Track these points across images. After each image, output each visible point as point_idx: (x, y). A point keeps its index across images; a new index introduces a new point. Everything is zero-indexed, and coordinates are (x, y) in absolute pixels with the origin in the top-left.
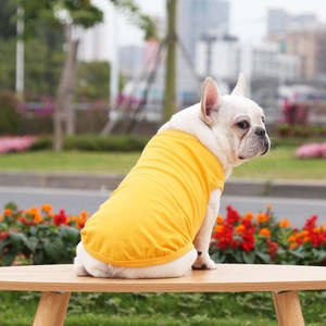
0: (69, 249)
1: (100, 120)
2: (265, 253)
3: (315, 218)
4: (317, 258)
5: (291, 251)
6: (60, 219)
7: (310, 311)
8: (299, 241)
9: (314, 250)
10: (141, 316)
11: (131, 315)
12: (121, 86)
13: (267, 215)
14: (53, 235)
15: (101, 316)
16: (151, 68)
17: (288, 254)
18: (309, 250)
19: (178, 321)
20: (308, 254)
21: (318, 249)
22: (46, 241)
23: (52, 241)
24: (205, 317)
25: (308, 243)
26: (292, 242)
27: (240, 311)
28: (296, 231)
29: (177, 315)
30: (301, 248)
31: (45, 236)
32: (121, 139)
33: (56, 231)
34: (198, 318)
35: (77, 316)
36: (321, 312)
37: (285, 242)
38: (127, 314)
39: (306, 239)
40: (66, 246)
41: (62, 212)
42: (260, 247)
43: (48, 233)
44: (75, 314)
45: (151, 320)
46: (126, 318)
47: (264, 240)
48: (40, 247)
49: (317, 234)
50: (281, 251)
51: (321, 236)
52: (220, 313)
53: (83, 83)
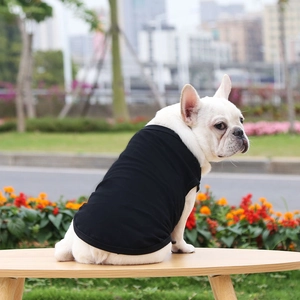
0: (30, 228)
1: (58, 104)
2: (206, 230)
3: (250, 196)
4: (253, 234)
5: (229, 228)
6: (21, 201)
7: (250, 282)
8: (236, 219)
9: (250, 227)
10: (99, 288)
11: (89, 288)
12: (74, 73)
13: (206, 194)
14: (14, 216)
15: (63, 288)
16: (99, 56)
17: (227, 231)
18: (245, 227)
19: (132, 293)
20: (245, 231)
21: (254, 226)
22: (9, 221)
23: (14, 221)
24: (156, 289)
25: (244, 220)
26: (230, 219)
27: (187, 283)
28: (233, 208)
29: (130, 287)
30: (238, 225)
31: (7, 216)
32: (76, 120)
33: (17, 212)
34: (149, 290)
35: (41, 289)
36: (260, 284)
37: (224, 220)
38: (86, 287)
39: (242, 217)
40: (27, 225)
41: (22, 195)
42: (201, 225)
43: (11, 214)
44: (40, 287)
45: (107, 293)
46: (85, 290)
47: (205, 219)
48: (4, 227)
49: (251, 212)
50: (220, 228)
51: (255, 214)
52: (168, 285)
53: (41, 70)
